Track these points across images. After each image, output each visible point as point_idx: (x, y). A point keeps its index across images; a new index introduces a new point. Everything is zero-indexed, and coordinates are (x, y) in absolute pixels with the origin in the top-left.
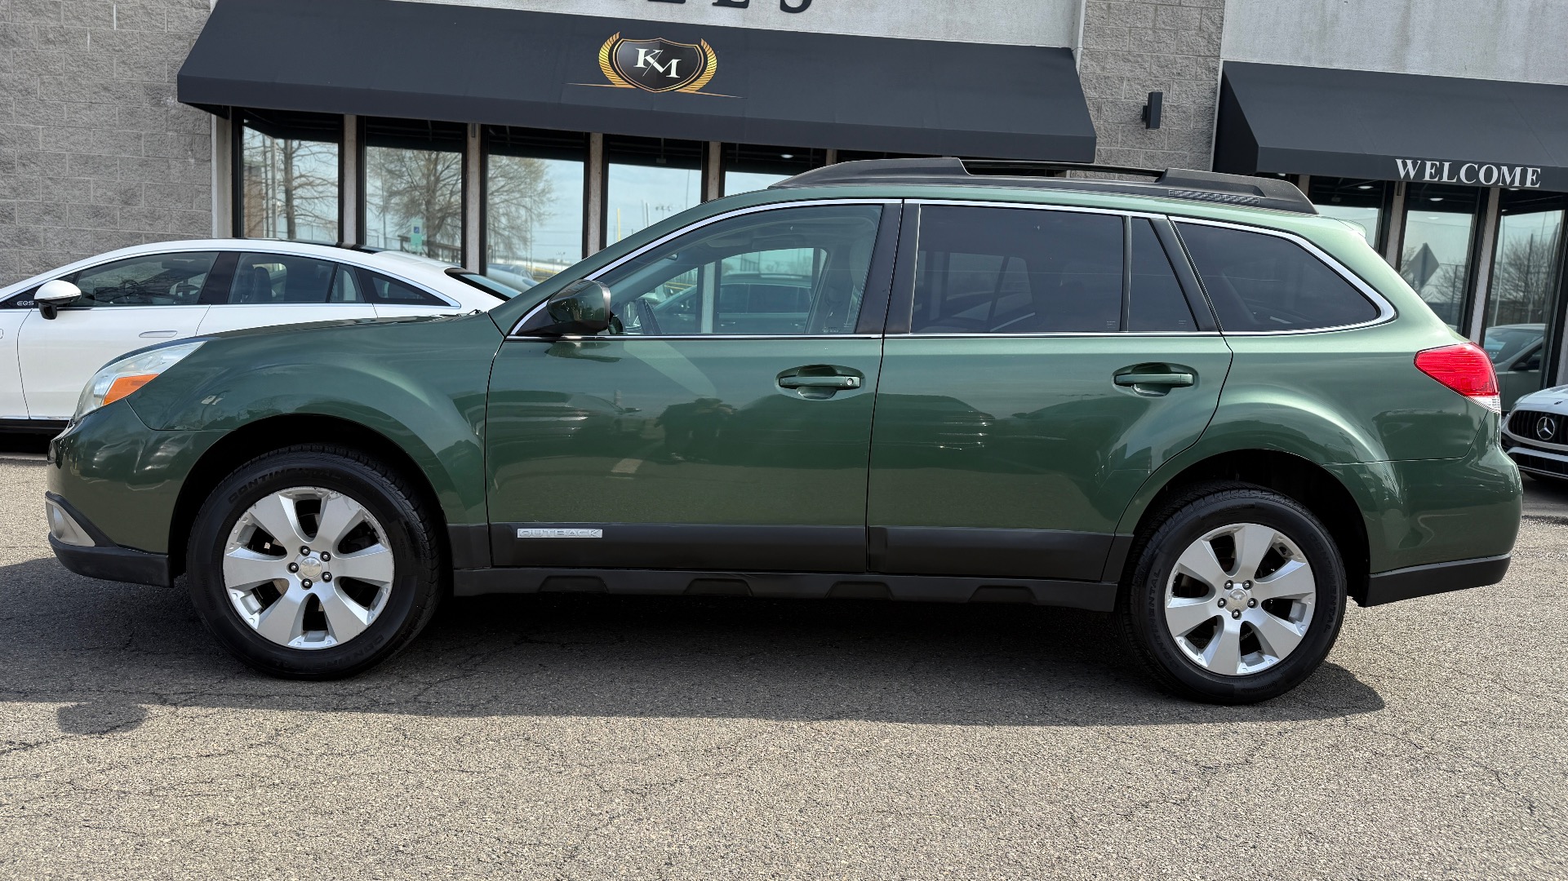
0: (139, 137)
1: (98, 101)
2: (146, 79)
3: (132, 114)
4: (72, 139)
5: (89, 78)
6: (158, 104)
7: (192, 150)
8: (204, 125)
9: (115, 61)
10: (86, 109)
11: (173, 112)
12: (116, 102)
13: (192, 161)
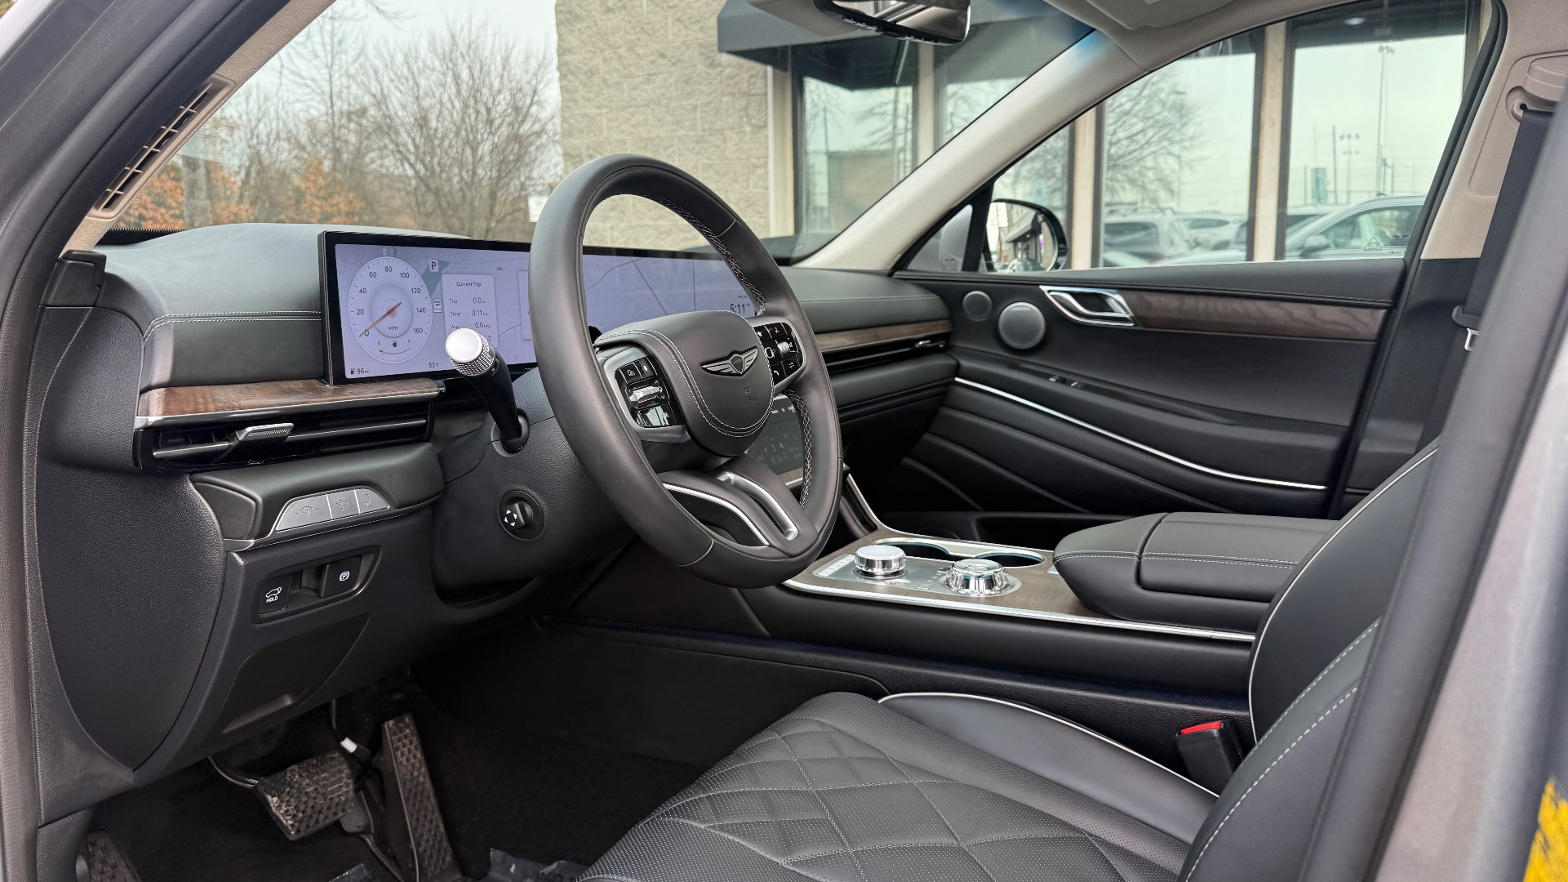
0: (694, 108)
1: (655, 71)
2: (700, 35)
3: (687, 82)
4: (634, 120)
5: (646, 46)
6: (713, 65)
7: (747, 116)
8: (760, 82)
9: (670, 20)
10: (643, 83)
11: (728, 71)
12: (672, 69)
13: (748, 129)
